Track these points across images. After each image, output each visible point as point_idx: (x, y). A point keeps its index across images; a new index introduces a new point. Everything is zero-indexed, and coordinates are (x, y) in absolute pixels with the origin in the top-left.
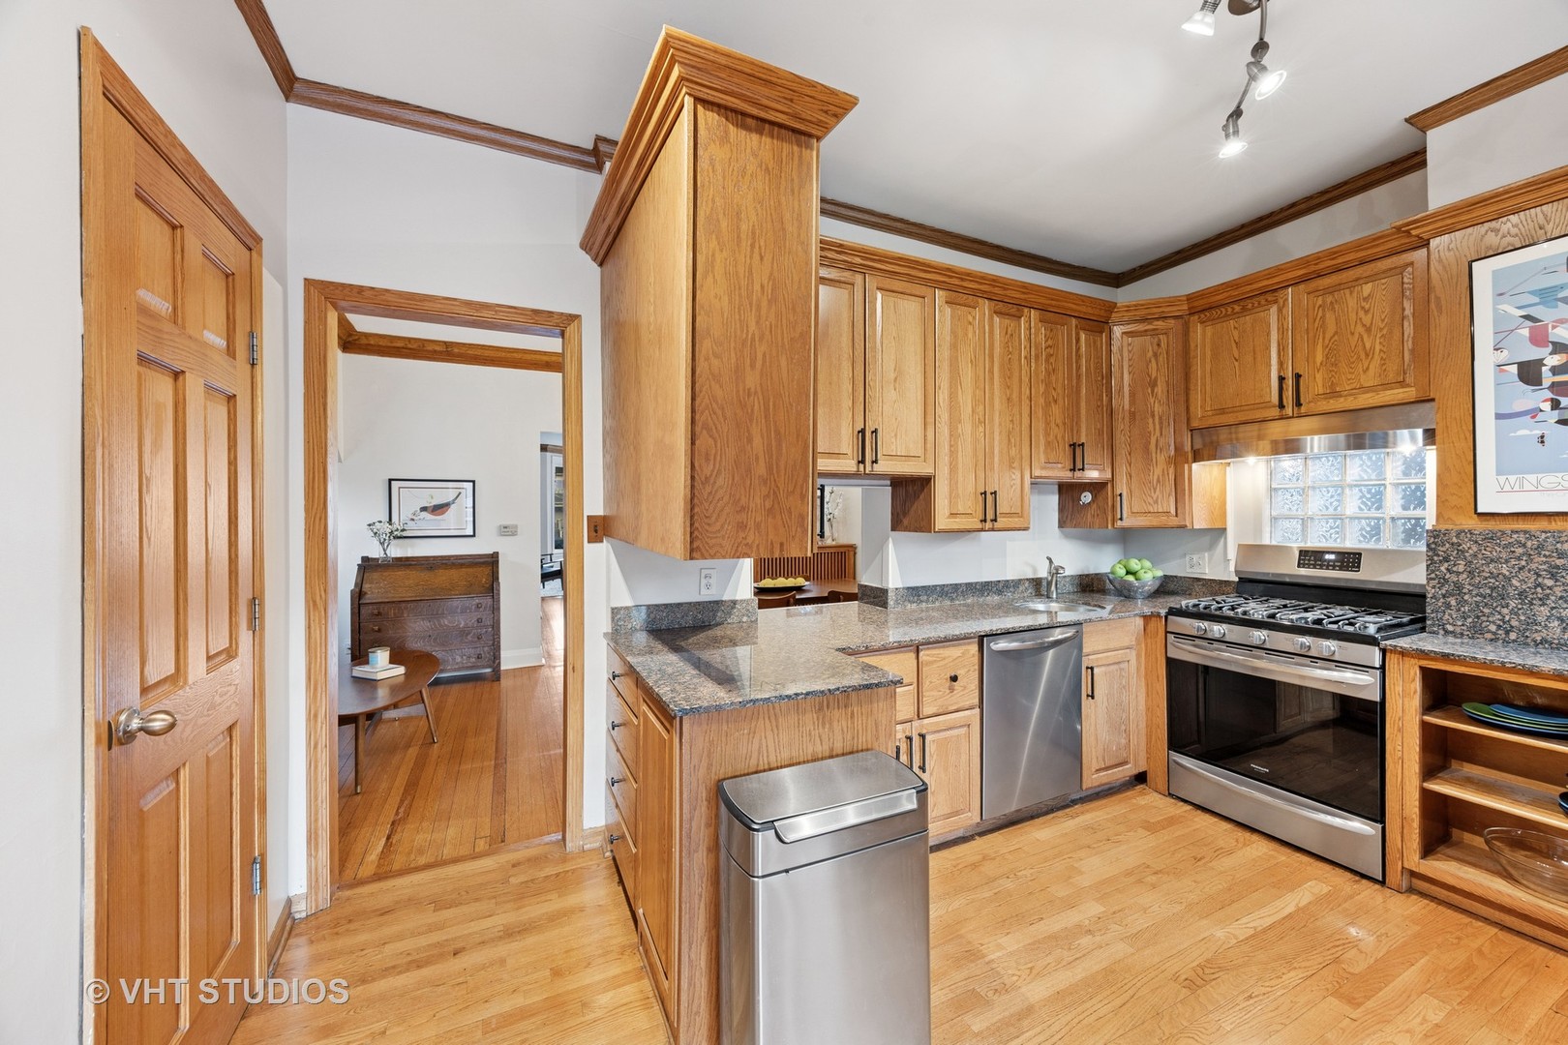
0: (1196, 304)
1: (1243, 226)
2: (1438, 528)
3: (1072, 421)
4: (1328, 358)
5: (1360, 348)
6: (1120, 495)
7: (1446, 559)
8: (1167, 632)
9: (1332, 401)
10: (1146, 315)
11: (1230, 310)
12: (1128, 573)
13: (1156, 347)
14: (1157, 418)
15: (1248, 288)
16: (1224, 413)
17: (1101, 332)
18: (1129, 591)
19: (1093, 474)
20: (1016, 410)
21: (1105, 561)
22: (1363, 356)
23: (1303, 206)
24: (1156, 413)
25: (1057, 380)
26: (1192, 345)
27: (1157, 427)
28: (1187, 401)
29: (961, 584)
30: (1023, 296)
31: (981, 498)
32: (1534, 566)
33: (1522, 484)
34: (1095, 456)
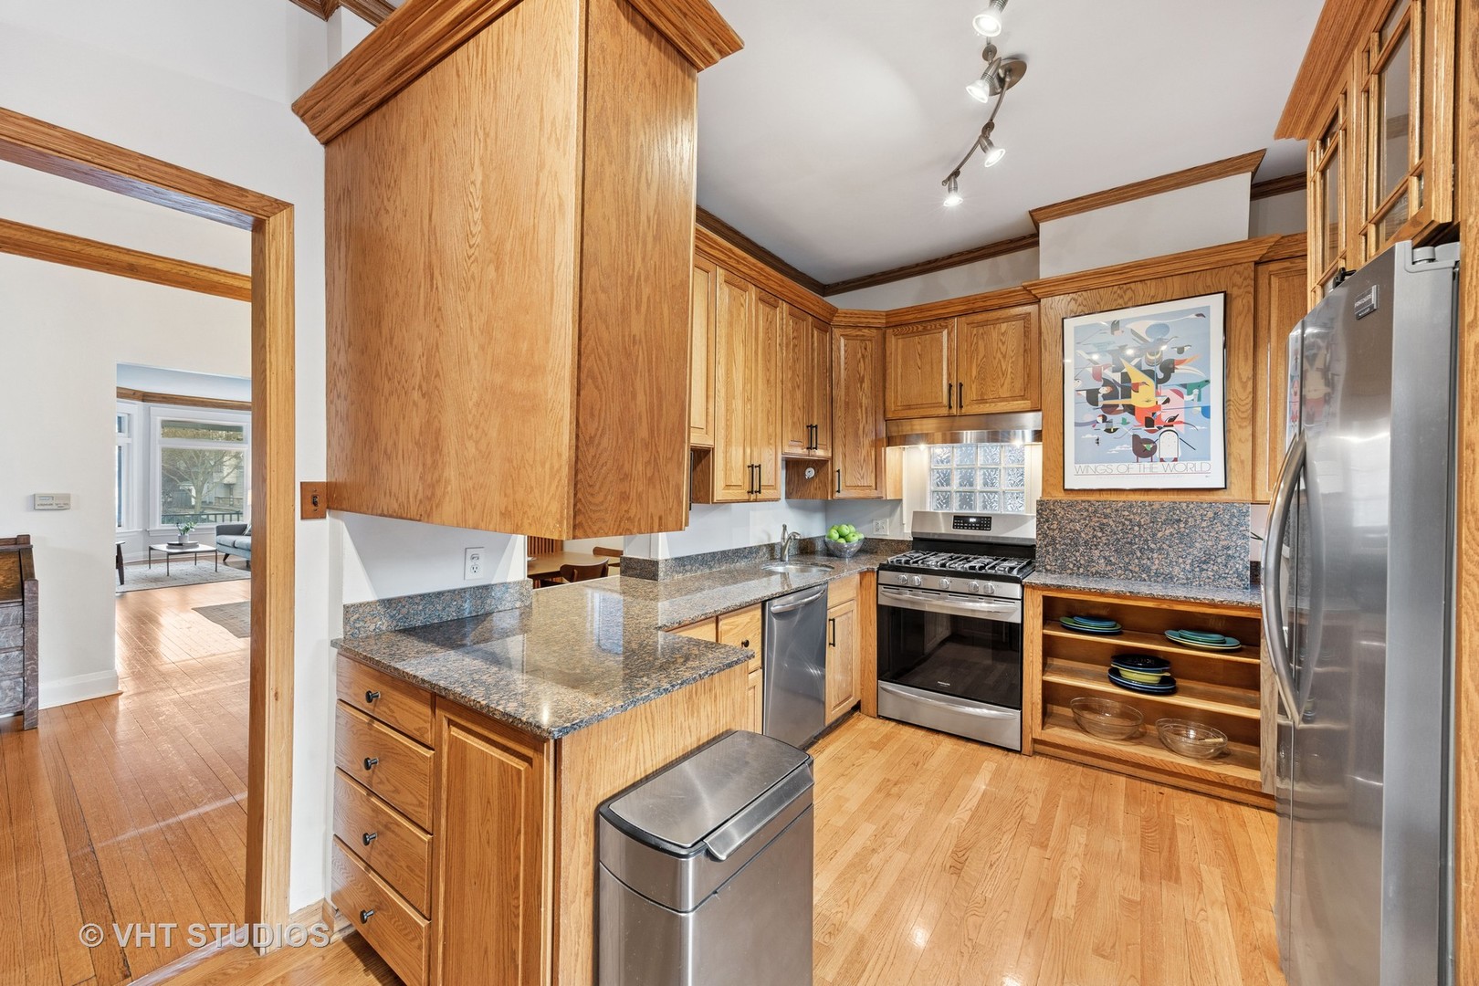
0: (891, 320)
1: (917, 265)
2: (1043, 499)
3: (808, 409)
4: (979, 374)
5: (999, 369)
6: (838, 471)
7: (1047, 521)
8: (878, 584)
9: (981, 406)
10: (856, 324)
11: (915, 328)
12: (841, 537)
13: (863, 350)
14: (864, 408)
15: (928, 314)
16: (910, 409)
17: (826, 332)
18: (840, 551)
19: (820, 453)
20: (773, 392)
21: (813, 527)
22: (1001, 375)
24: (863, 405)
25: (799, 368)
26: (888, 353)
27: (864, 416)
28: (884, 396)
29: (717, 553)
30: (780, 289)
31: (748, 471)
32: (1092, 524)
33: (1087, 470)
34: (823, 437)
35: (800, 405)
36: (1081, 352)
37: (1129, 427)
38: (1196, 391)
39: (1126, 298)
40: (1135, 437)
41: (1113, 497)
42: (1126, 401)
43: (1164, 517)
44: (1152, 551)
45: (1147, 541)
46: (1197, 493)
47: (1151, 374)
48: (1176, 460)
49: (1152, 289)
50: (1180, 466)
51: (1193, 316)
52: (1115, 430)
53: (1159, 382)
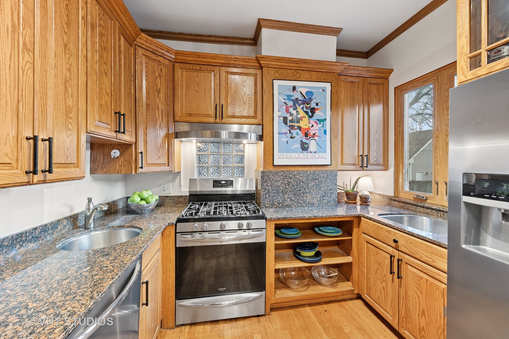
0: (179, 57)
2: (264, 170)
3: (115, 97)
4: (232, 101)
5: (242, 100)
6: (141, 153)
7: (266, 182)
8: (176, 233)
11: (195, 67)
12: (142, 199)
13: (160, 71)
14: (160, 111)
15: (203, 60)
16: (191, 116)
17: (131, 45)
18: (142, 210)
19: (127, 138)
20: (72, 62)
21: (116, 191)
22: (243, 104)
23: (213, 39)
24: (160, 108)
26: (176, 78)
27: (160, 116)
31: (26, 144)
32: (285, 182)
33: (283, 157)
34: (129, 127)
35: (108, 91)
36: (280, 98)
37: (299, 136)
38: (322, 123)
39: (298, 76)
40: (301, 141)
41: (293, 169)
42: (298, 124)
43: (311, 178)
44: (307, 193)
45: (305, 189)
46: (321, 167)
47: (307, 113)
48: (315, 152)
49: (306, 75)
50: (317, 155)
51: (321, 90)
52: (294, 137)
53: (310, 117)
